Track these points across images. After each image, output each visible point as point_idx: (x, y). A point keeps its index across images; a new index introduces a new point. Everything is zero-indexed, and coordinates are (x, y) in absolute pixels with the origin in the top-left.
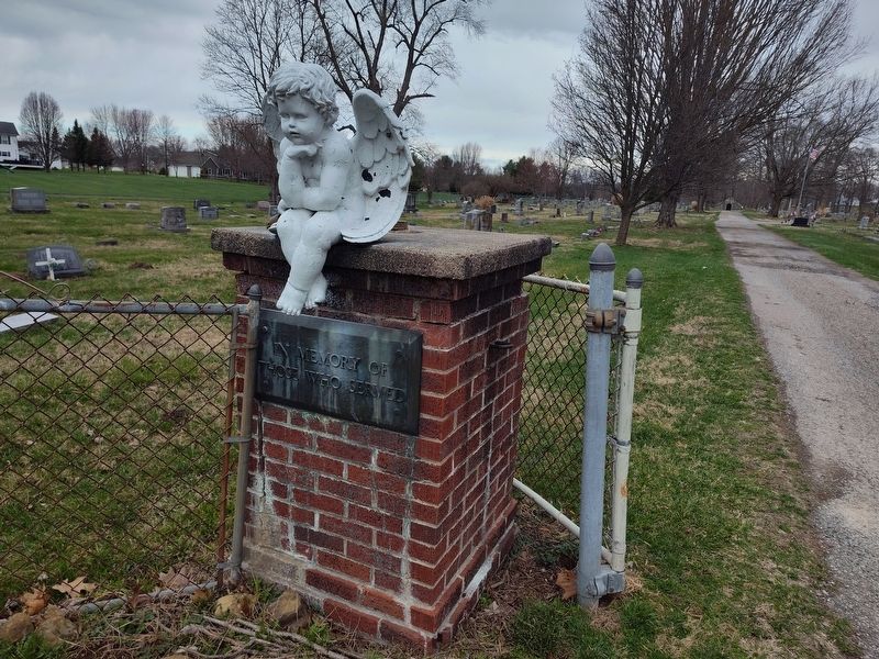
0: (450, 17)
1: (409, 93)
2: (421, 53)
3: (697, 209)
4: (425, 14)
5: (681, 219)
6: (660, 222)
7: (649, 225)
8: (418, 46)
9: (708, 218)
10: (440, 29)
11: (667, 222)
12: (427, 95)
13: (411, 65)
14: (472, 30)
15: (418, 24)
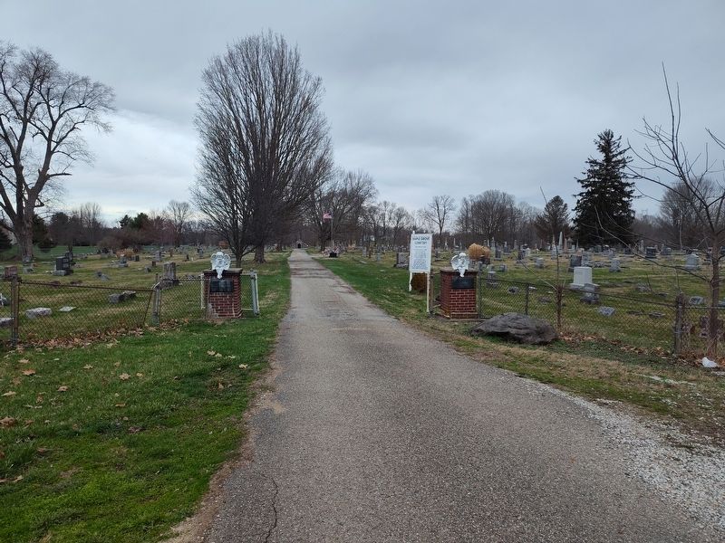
0: (82, 119)
1: (49, 172)
2: (58, 143)
3: (279, 249)
4: (60, 116)
5: (268, 257)
6: (256, 260)
7: (250, 262)
8: (54, 138)
9: (284, 255)
10: (74, 128)
11: (260, 260)
12: (65, 174)
13: (50, 153)
14: (101, 129)
15: (54, 123)
